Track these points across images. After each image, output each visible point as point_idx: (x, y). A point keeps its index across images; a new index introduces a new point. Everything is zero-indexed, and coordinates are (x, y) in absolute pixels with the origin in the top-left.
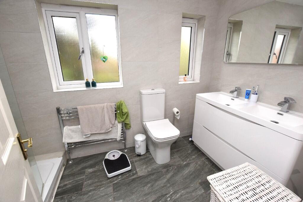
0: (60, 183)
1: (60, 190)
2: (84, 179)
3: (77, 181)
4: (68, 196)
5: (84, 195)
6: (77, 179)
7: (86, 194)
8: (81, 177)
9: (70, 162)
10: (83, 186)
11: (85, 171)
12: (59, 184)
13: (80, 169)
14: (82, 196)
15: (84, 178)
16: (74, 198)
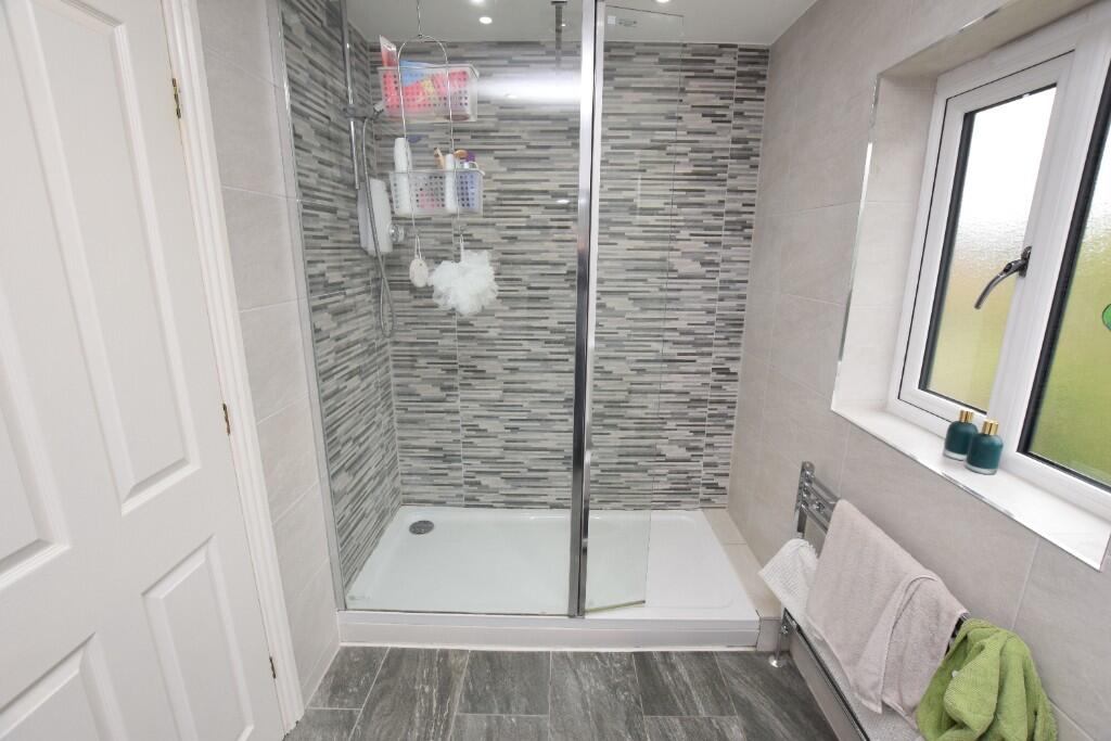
0: (683, 653)
1: (658, 658)
2: (692, 716)
3: (686, 696)
4: (634, 682)
5: (626, 723)
6: (694, 692)
7: (630, 729)
8: (700, 706)
9: (774, 663)
10: (664, 714)
11: (733, 714)
12: (677, 653)
13: (742, 696)
14: (625, 718)
15: (698, 714)
16: (623, 697)
